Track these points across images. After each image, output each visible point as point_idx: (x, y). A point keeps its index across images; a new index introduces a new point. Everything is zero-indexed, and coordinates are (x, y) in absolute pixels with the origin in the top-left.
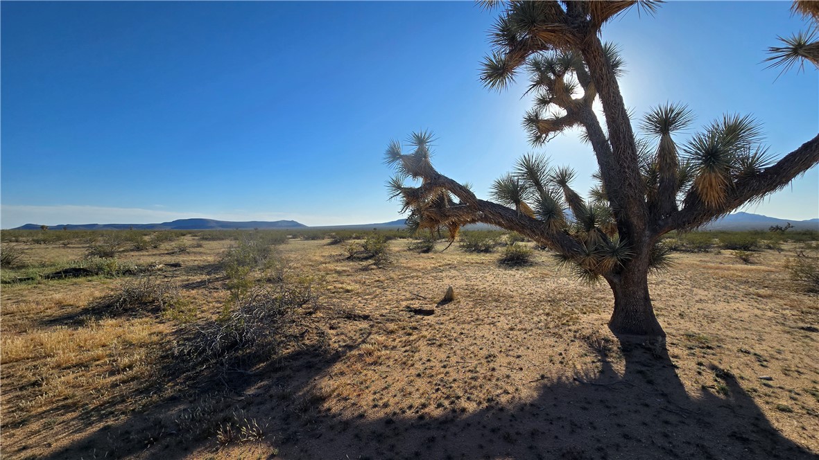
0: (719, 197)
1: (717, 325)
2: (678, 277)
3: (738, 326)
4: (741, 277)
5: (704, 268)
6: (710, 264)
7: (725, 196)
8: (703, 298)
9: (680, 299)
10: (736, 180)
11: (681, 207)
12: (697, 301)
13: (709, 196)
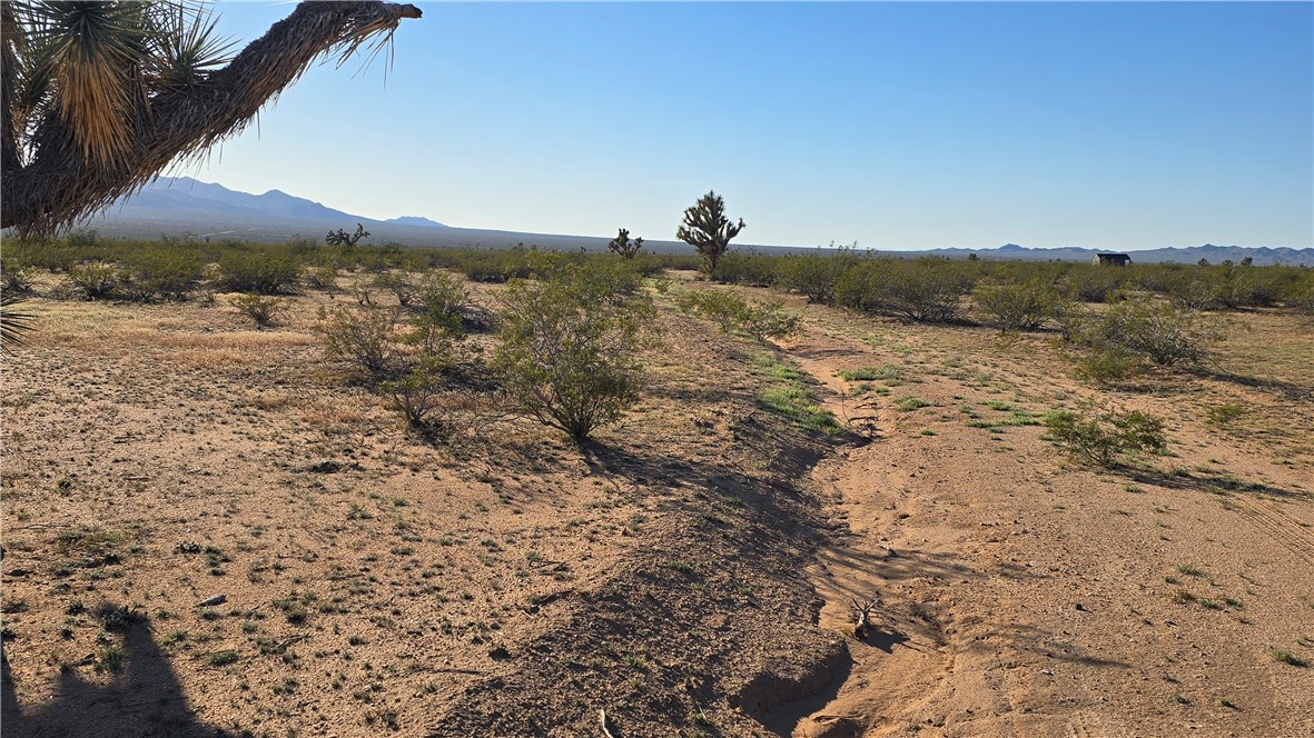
0: (115, 136)
1: (148, 497)
2: (89, 376)
3: (195, 489)
4: (238, 361)
5: (164, 345)
6: (180, 334)
7: (129, 134)
8: (135, 428)
9: (74, 441)
10: (155, 94)
11: (28, 155)
12: (118, 441)
13: (90, 131)
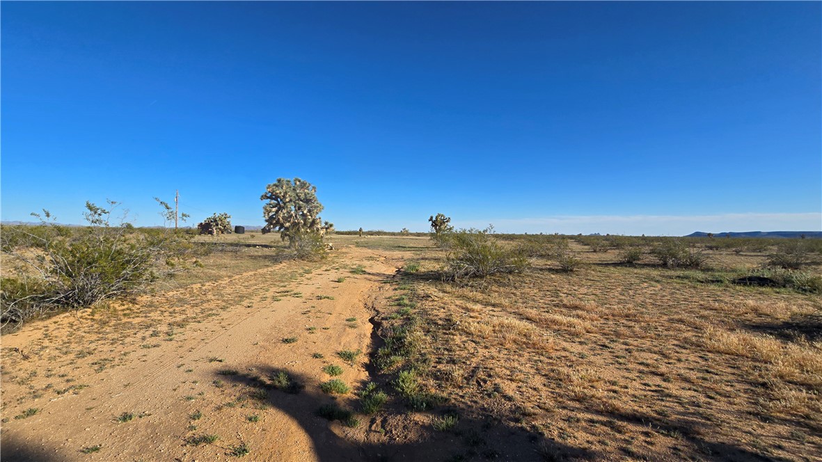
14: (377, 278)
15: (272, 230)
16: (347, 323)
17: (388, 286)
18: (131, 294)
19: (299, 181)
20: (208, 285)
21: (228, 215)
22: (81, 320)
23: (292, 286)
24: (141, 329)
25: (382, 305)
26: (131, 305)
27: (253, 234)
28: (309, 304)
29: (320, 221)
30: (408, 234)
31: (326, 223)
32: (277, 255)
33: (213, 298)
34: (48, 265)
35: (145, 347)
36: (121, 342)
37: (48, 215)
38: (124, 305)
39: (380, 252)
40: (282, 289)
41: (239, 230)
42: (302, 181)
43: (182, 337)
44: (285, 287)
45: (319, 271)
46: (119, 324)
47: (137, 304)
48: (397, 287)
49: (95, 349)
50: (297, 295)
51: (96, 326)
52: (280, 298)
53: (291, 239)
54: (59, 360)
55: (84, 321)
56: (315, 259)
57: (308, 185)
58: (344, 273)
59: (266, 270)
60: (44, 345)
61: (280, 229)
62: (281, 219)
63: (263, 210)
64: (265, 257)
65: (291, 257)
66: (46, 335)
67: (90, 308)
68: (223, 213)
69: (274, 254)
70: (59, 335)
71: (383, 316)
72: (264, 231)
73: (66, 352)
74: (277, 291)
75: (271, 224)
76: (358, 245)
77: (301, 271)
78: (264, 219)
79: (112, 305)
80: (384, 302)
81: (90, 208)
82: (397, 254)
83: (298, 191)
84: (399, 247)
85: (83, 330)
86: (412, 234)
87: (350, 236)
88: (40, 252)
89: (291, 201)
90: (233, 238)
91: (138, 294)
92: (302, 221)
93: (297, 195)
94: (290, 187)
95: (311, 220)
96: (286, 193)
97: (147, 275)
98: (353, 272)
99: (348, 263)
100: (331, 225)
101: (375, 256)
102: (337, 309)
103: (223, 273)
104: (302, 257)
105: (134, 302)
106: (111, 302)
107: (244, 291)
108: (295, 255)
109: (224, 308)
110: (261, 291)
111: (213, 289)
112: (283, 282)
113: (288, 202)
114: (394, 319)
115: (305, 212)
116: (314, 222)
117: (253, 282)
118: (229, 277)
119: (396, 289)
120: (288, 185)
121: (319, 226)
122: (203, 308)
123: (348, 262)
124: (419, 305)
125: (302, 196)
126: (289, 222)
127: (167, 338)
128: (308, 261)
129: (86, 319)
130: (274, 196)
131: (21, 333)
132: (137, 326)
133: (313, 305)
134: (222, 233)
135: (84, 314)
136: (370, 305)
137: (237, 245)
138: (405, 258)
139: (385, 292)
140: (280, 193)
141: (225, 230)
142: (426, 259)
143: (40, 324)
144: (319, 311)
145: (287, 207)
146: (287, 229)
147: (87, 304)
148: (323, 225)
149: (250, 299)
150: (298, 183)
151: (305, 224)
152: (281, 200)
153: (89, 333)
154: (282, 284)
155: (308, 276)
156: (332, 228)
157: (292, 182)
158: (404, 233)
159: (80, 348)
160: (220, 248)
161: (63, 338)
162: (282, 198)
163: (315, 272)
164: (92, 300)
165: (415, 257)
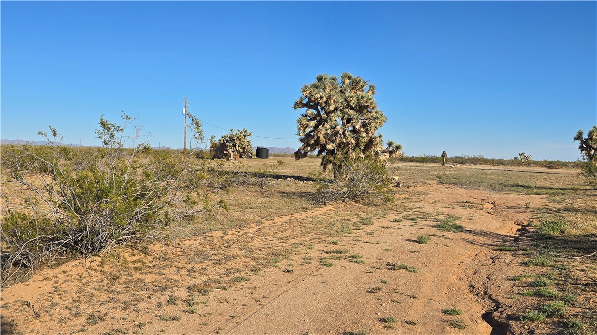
14: (483, 240)
15: (308, 154)
16: (444, 317)
17: (507, 257)
18: (141, 239)
19: (350, 78)
20: (231, 233)
21: (248, 132)
22: (90, 271)
23: (345, 243)
24: (155, 291)
25: (502, 290)
26: (142, 256)
27: (281, 159)
28: (378, 276)
29: (381, 141)
30: (529, 164)
31: (390, 144)
32: (319, 192)
33: (239, 253)
34: (57, 198)
35: (161, 318)
36: (134, 307)
37: (55, 134)
38: (134, 255)
39: (483, 193)
40: (331, 247)
41: (261, 153)
42: (353, 78)
43: (206, 310)
44: (335, 243)
45: (383, 222)
46: (131, 281)
47: (149, 255)
48: (526, 260)
49: (106, 314)
50: (355, 259)
51: (106, 281)
52: (330, 261)
53: (338, 168)
54: (69, 324)
55: (93, 273)
56: (375, 201)
57: (362, 83)
58: (424, 228)
59: (304, 214)
60: (54, 301)
61: (320, 152)
62: (322, 138)
63: (297, 125)
64: (302, 195)
65: (339, 197)
66: (56, 287)
67: (99, 256)
68: (241, 130)
69: (313, 191)
70: (68, 289)
71: (509, 312)
72: (299, 155)
73: (77, 314)
74: (325, 250)
75: (308, 145)
76: (440, 180)
77: (356, 220)
78: (298, 137)
79: (122, 254)
80: (506, 286)
81: (103, 124)
82: (515, 198)
83: (347, 94)
84: (517, 186)
85: (92, 285)
86: (536, 164)
87: (424, 165)
88: (48, 180)
89: (336, 109)
90: (256, 164)
91: (150, 241)
92: (353, 141)
93: (346, 100)
94: (336, 88)
95: (366, 140)
96: (329, 97)
97: (161, 216)
98: (441, 226)
99: (430, 211)
100: (398, 148)
101: (475, 201)
102: (424, 289)
103: (248, 216)
104: (354, 197)
105: (145, 251)
106: (120, 250)
107: (280, 246)
108: (345, 193)
109: (254, 271)
110: (302, 247)
111: (238, 240)
112: (331, 235)
113: (333, 111)
114: (532, 320)
115: (358, 127)
116: (370, 143)
117: (288, 233)
118: (257, 223)
119: (525, 264)
120: (332, 84)
121: (378, 149)
122: (227, 267)
123: (429, 209)
124: (581, 299)
125: (354, 103)
126: (333, 142)
127: (187, 308)
128: (364, 204)
129: (95, 270)
130: (312, 103)
131: (32, 283)
132: (150, 286)
133: (384, 279)
134: (241, 157)
135: (93, 264)
136: (480, 288)
137: (262, 175)
138: (532, 206)
139: (505, 268)
140: (321, 98)
141: (243, 153)
142: (576, 211)
143: (49, 272)
144: (395, 291)
145: (331, 119)
146: (332, 152)
147: (95, 250)
148: (385, 147)
149: (288, 259)
150: (347, 81)
151: (357, 145)
152: (322, 109)
153: (98, 290)
154: (331, 239)
155: (368, 228)
156: (400, 152)
157: (339, 80)
158: (523, 162)
159: (89, 311)
160: (241, 179)
161: (74, 295)
162: (324, 105)
163: (377, 223)
164: (101, 247)
165: (553, 206)
